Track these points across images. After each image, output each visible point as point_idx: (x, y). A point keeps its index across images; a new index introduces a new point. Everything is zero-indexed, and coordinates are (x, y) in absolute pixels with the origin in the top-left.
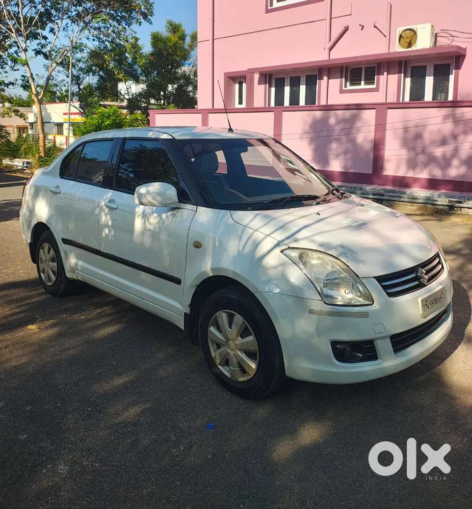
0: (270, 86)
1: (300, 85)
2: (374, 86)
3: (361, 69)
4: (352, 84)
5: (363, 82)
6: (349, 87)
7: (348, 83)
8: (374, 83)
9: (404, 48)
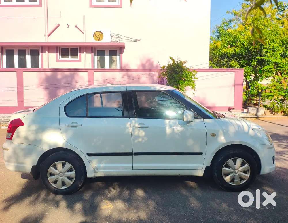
0: (2, 54)
1: (26, 55)
2: (78, 59)
3: (68, 49)
4: (62, 57)
5: (70, 56)
6: (61, 59)
7: (60, 56)
8: (78, 57)
9: (97, 41)
